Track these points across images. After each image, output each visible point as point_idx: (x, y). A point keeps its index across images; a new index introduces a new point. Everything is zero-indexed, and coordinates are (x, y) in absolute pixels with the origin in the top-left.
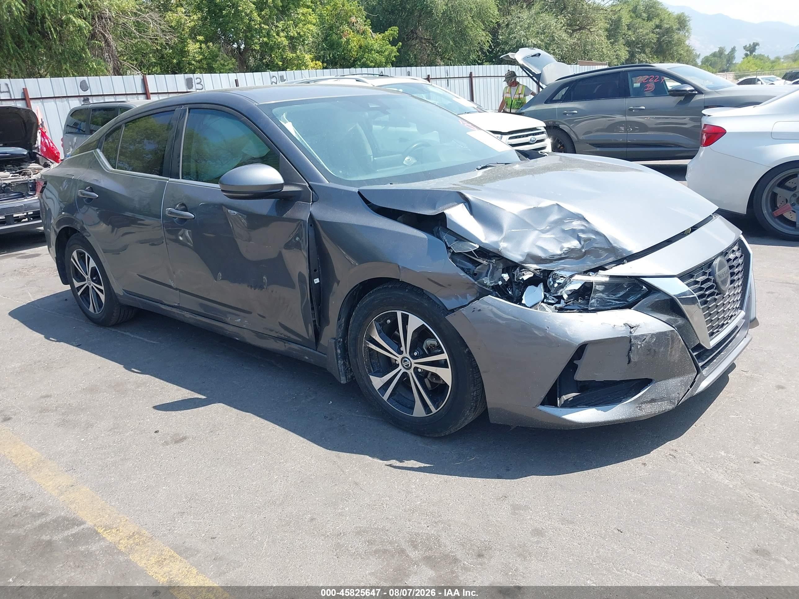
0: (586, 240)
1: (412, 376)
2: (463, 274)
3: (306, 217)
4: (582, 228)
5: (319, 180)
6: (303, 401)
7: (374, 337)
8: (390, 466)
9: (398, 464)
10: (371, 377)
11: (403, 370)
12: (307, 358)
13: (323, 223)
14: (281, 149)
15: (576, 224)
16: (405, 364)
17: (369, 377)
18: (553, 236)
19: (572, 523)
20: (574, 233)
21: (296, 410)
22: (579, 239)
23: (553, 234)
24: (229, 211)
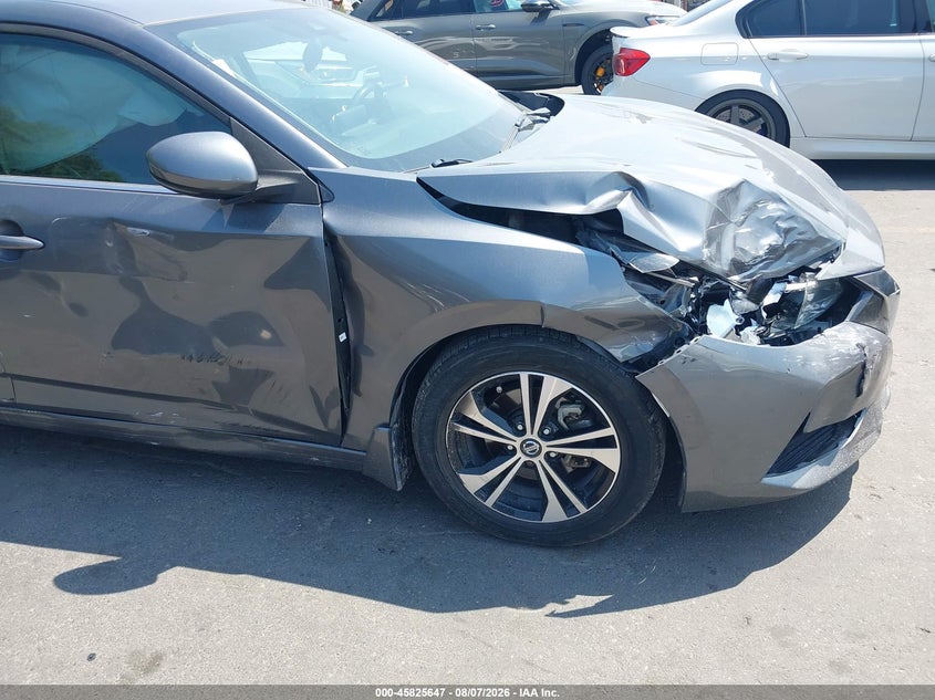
0: (787, 231)
1: (542, 465)
2: (648, 303)
3: (316, 231)
4: (779, 213)
5: (323, 163)
6: (320, 529)
7: (471, 416)
8: (553, 614)
9: (560, 608)
10: (461, 476)
11: (524, 459)
12: (315, 459)
13: (351, 239)
14: (230, 111)
15: (772, 209)
16: (528, 450)
17: (458, 477)
18: (749, 230)
19: (863, 636)
20: (772, 223)
21: (321, 548)
22: (778, 230)
23: (750, 227)
24: (130, 229)
